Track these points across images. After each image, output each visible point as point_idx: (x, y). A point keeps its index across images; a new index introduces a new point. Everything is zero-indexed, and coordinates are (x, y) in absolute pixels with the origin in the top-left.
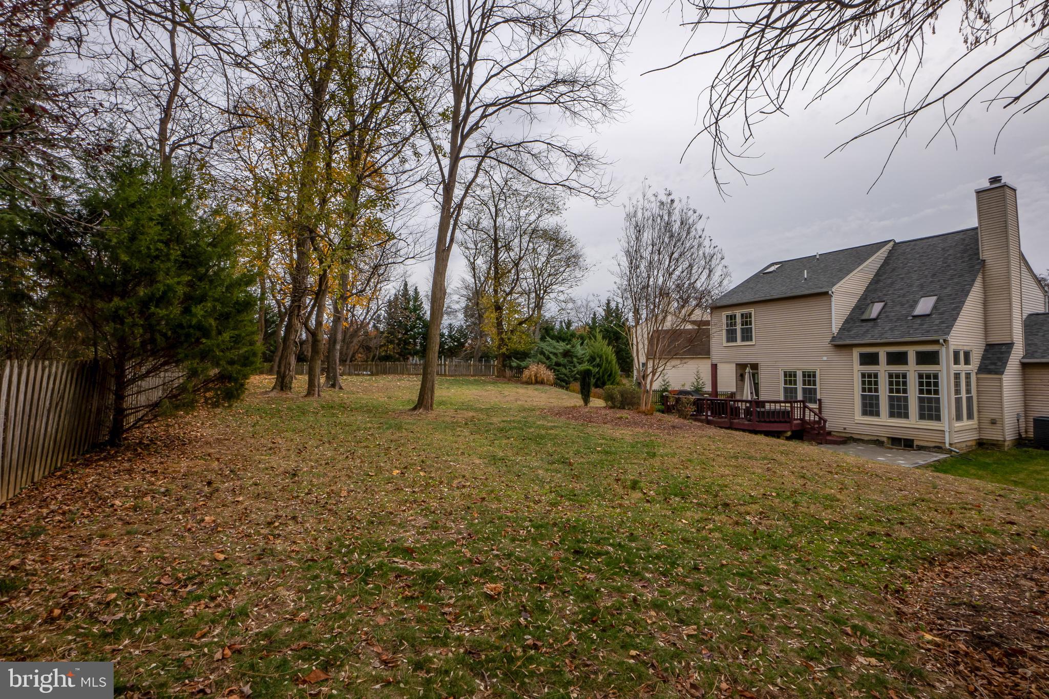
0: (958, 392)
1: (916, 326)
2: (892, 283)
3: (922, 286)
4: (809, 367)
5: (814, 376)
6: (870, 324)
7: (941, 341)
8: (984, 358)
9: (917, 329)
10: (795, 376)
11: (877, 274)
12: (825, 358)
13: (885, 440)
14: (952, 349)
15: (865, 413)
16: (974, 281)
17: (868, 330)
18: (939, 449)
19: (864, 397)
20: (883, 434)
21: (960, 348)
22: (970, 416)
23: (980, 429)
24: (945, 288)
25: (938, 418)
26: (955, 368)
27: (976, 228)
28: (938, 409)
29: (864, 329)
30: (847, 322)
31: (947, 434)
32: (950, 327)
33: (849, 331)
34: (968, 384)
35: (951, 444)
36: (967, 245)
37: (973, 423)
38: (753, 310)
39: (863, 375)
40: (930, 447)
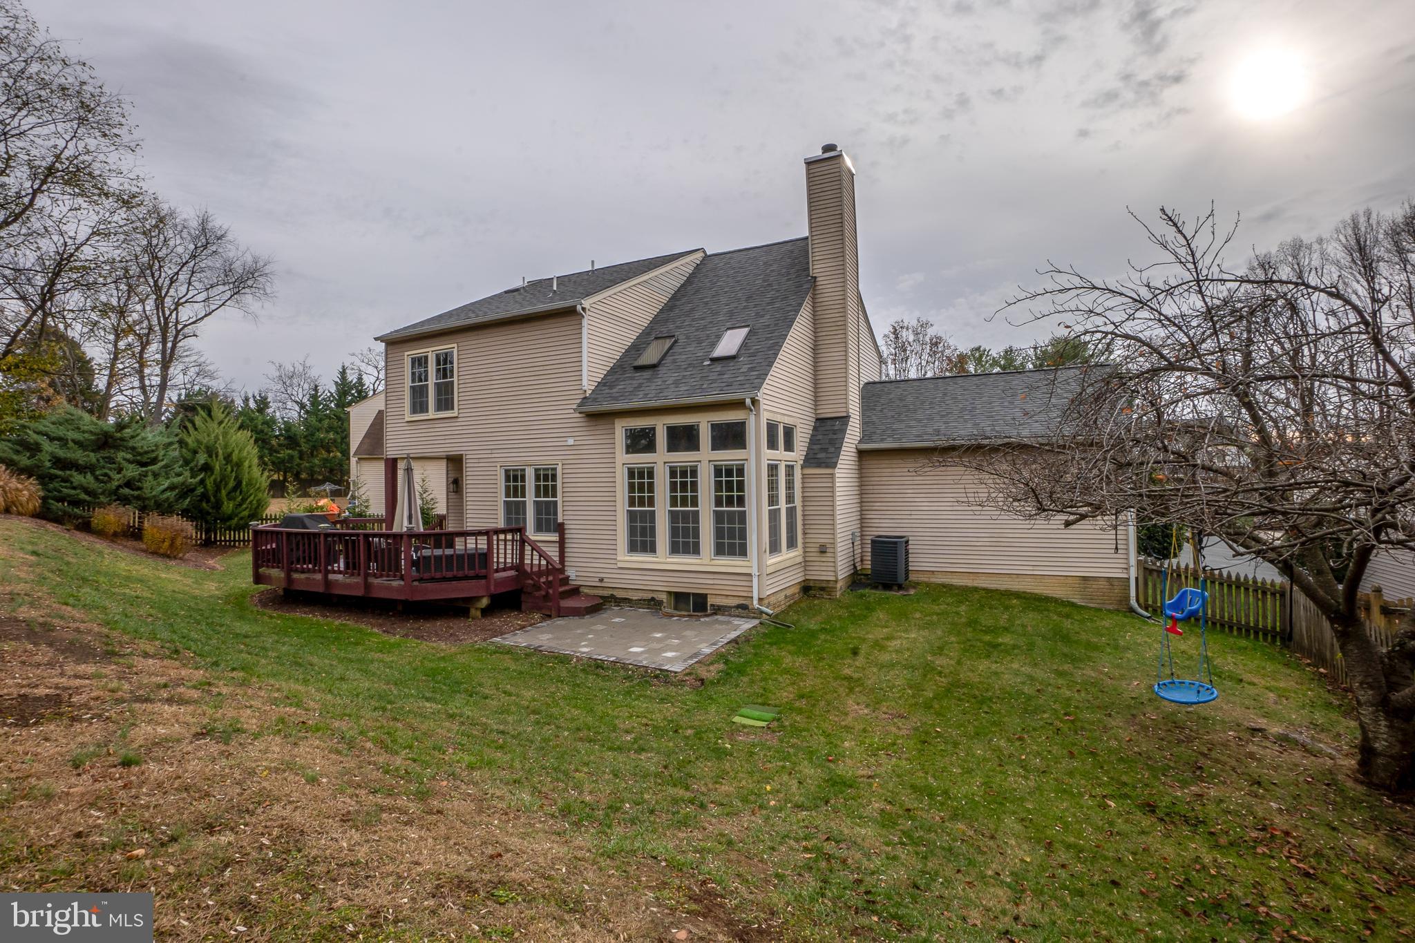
0: (773, 500)
1: (713, 376)
2: (692, 310)
3: (731, 314)
4: (544, 459)
5: (554, 477)
6: (647, 374)
7: (748, 401)
8: (813, 441)
9: (714, 381)
10: (523, 478)
11: (675, 297)
12: (571, 441)
13: (664, 597)
14: (765, 417)
15: (633, 547)
16: (800, 305)
17: (640, 386)
18: (743, 609)
19: (632, 516)
20: (661, 586)
21: (778, 418)
22: (792, 544)
23: (805, 564)
24: (762, 316)
25: (743, 552)
26: (768, 455)
27: (807, 238)
28: (743, 534)
29: (635, 383)
30: (612, 371)
31: (755, 580)
32: (763, 376)
33: (611, 387)
34: (790, 485)
35: (760, 600)
36: (796, 258)
37: (795, 555)
38: (455, 345)
39: (631, 474)
40: (731, 607)
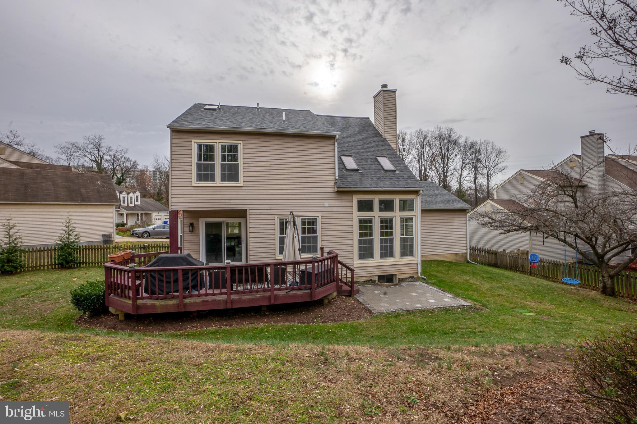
1: (394, 178)
4: (309, 214)
5: (315, 224)
9: (398, 181)
12: (326, 205)
13: (376, 279)
15: (361, 257)
18: (412, 278)
19: (361, 241)
20: (374, 273)
25: (412, 254)
28: (412, 246)
31: (419, 265)
38: (241, 142)
39: (360, 222)
40: (407, 278)
